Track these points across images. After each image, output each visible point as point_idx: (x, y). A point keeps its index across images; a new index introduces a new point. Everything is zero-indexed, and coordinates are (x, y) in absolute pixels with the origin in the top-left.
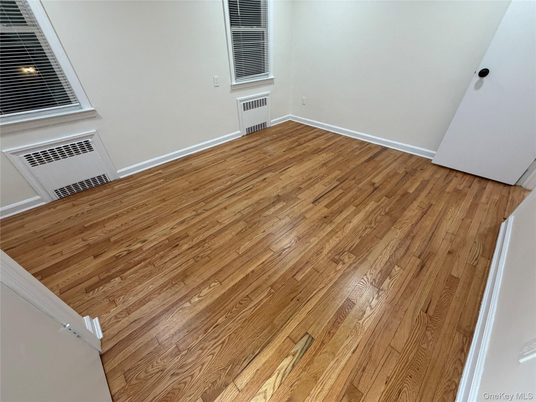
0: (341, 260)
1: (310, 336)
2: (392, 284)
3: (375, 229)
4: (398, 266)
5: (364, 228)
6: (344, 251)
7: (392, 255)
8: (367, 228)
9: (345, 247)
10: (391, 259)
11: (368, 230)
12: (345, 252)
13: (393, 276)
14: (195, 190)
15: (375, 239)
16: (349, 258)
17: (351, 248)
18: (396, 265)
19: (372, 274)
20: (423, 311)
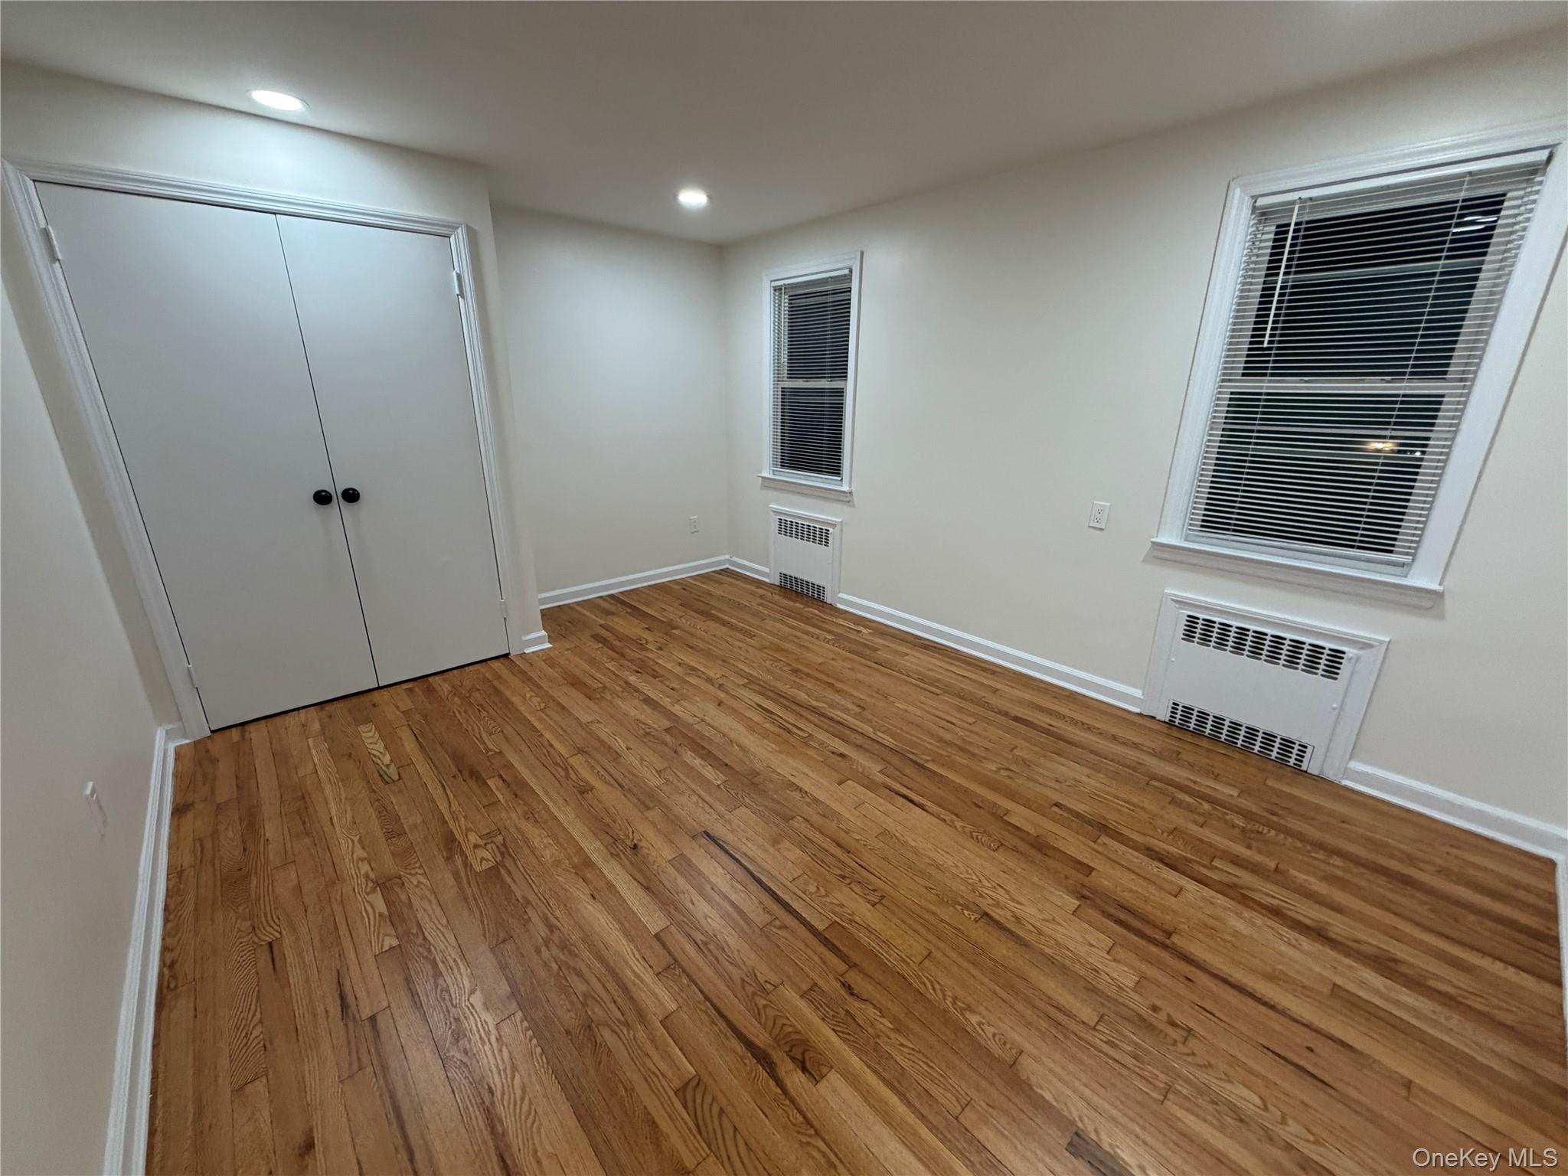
0: (486, 845)
1: (394, 781)
2: (367, 912)
3: (538, 951)
4: (391, 948)
5: (555, 922)
6: (507, 856)
7: (430, 951)
8: (552, 931)
9: (514, 860)
10: (420, 940)
11: (543, 930)
12: (502, 854)
13: (382, 924)
14: (795, 671)
15: (502, 935)
16: (482, 859)
17: (509, 873)
18: (399, 946)
19: (417, 886)
20: (277, 939)
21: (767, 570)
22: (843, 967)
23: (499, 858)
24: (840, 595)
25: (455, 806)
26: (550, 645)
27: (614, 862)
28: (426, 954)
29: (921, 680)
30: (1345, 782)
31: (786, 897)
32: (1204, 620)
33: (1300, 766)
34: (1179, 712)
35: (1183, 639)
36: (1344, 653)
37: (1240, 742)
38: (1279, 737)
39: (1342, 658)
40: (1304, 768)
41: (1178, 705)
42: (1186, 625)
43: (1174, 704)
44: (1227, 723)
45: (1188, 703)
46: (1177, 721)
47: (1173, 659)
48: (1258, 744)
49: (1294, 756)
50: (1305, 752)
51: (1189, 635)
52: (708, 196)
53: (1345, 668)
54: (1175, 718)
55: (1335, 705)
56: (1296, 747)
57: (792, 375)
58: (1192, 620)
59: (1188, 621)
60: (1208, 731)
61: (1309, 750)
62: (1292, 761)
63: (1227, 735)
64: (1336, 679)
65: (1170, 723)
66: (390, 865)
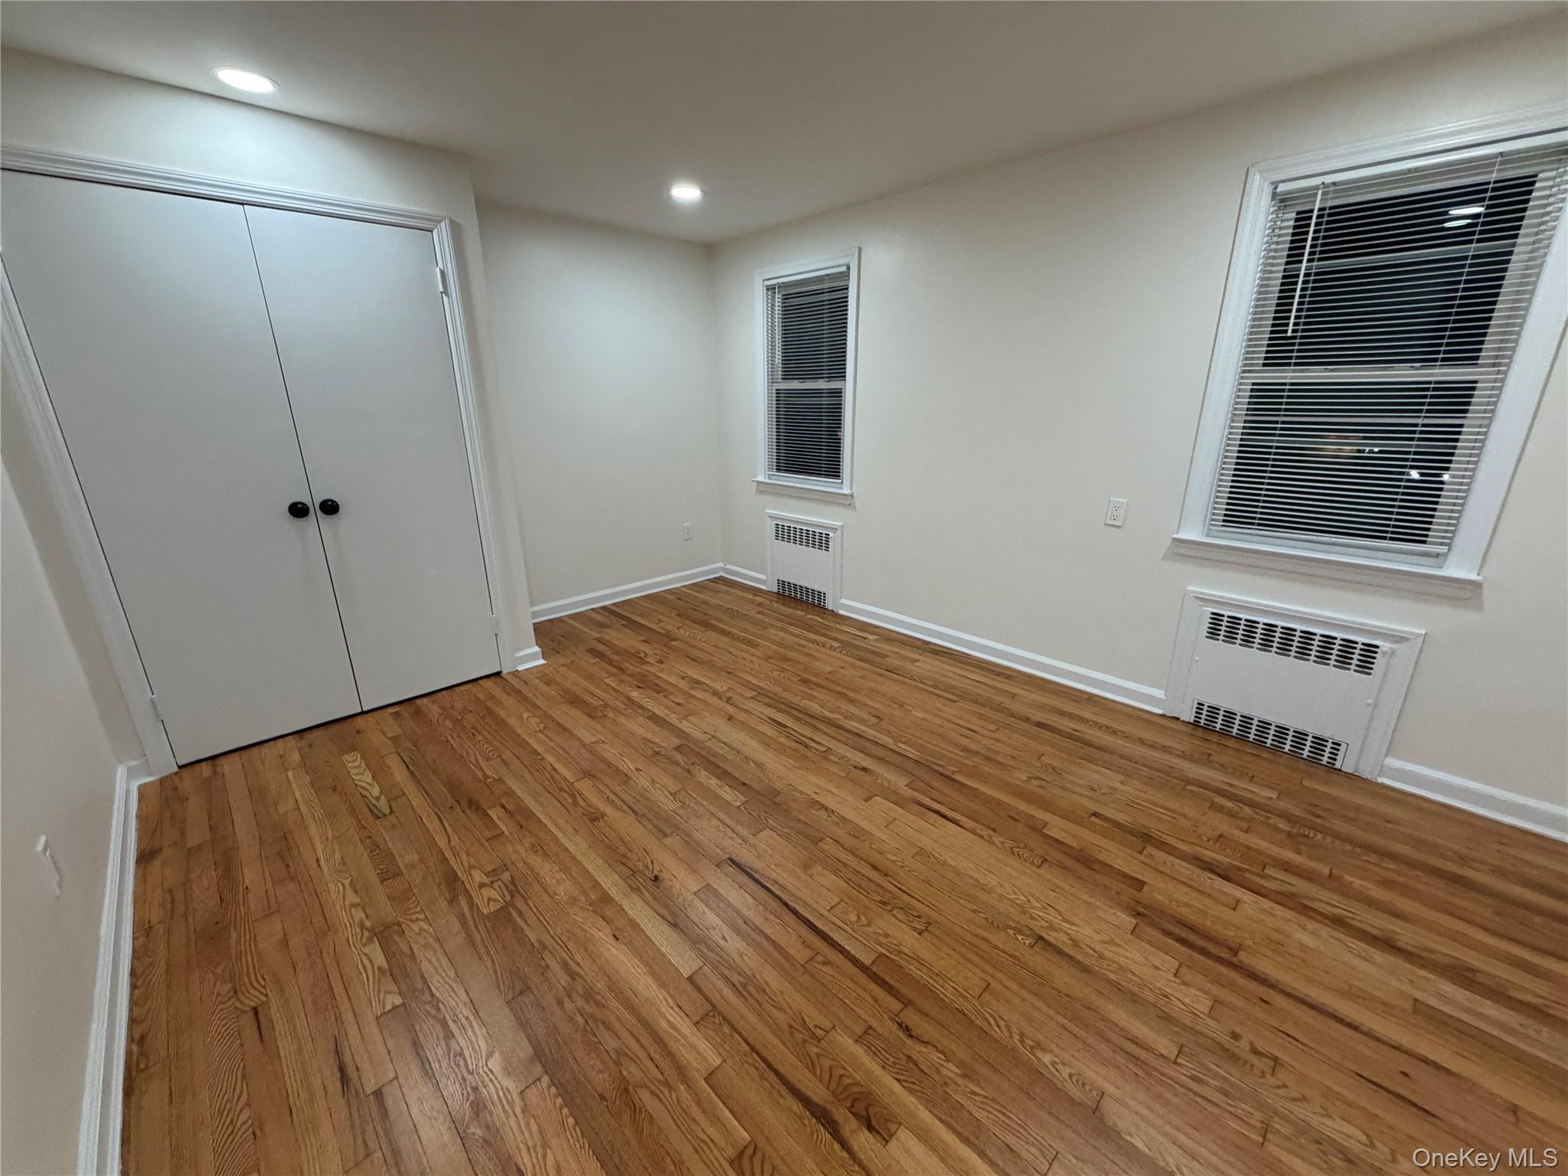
0: (492, 883)
1: (385, 815)
2: (364, 967)
3: (560, 1003)
4: (395, 1008)
5: (576, 968)
6: (516, 895)
7: (438, 1009)
8: (574, 979)
9: (525, 899)
10: (427, 997)
11: (563, 979)
12: (512, 896)
13: (383, 979)
15: (519, 986)
16: (489, 900)
17: (520, 914)
18: (404, 1004)
19: (419, 934)
20: (263, 1003)
21: (763, 577)
22: (895, 1005)
23: (508, 897)
24: (843, 601)
25: (455, 841)
26: (543, 662)
27: (635, 897)
28: (434, 1012)
29: (935, 687)
30: (1380, 780)
31: (825, 929)
32: (1229, 617)
33: (1334, 764)
34: (1205, 712)
35: (1207, 637)
36: (1377, 647)
37: (1269, 742)
38: (1311, 735)
39: (1376, 653)
40: (1338, 765)
41: (1203, 705)
42: (1210, 623)
43: (1199, 704)
44: (1255, 722)
45: (1214, 703)
46: (1203, 721)
47: (1197, 658)
48: (1289, 742)
49: (1327, 754)
50: (1338, 750)
51: (1213, 633)
52: (702, 191)
53: (1379, 662)
54: (1201, 718)
55: (1369, 701)
56: (1329, 745)
57: (787, 377)
58: (1216, 618)
59: (1211, 618)
60: (1235, 731)
61: (1342, 748)
62: (1325, 760)
63: (1255, 735)
64: (1370, 674)
65: (1196, 724)
66: (387, 910)
